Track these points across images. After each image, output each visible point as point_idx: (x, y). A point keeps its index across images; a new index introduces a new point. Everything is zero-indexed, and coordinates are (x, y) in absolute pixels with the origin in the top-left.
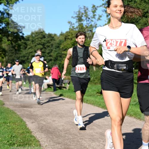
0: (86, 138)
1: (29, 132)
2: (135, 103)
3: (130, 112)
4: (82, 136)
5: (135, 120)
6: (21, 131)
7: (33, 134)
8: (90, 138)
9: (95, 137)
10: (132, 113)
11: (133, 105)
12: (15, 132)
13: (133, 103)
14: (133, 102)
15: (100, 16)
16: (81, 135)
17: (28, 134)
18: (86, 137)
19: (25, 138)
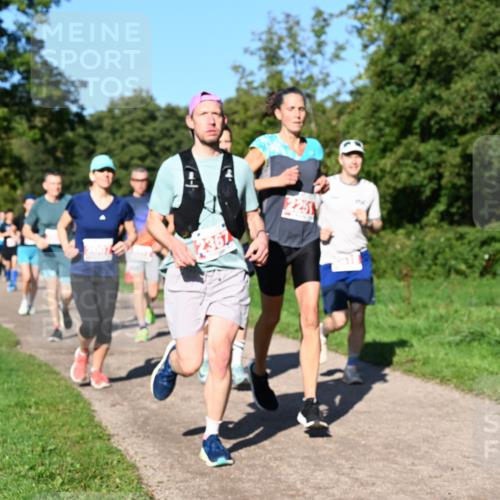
0: (292, 457)
1: (103, 436)
2: (458, 338)
3: (439, 370)
4: (279, 451)
5: (456, 395)
6: (75, 434)
7: (115, 442)
8: (306, 454)
9: (325, 452)
10: (447, 372)
11: (450, 343)
12: (54, 437)
13: (452, 338)
14: (451, 335)
15: (341, 48)
16: (275, 446)
17: (98, 444)
18: (293, 453)
19: (90, 455)
